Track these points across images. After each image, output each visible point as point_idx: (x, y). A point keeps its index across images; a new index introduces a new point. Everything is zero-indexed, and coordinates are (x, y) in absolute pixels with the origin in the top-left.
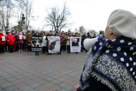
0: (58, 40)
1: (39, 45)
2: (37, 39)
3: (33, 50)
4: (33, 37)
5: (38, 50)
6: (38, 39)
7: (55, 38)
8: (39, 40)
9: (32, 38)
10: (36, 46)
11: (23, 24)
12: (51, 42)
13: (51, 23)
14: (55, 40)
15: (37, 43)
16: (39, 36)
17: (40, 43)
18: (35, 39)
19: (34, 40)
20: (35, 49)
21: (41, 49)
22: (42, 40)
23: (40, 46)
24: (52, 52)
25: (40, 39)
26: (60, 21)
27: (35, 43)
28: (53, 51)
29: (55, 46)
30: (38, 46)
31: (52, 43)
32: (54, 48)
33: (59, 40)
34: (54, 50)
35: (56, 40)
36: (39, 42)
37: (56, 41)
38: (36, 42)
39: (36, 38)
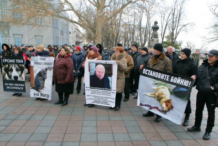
0: (50, 69)
2: (12, 63)
3: (8, 86)
4: (6, 60)
5: (17, 88)
6: (16, 63)
9: (4, 60)
12: (38, 72)
17: (20, 72)
18: (8, 64)
19: (7, 65)
20: (10, 84)
21: (22, 85)
22: (23, 65)
25: (18, 64)
27: (9, 73)
28: (42, 95)
30: (16, 78)
31: (40, 74)
32: (43, 87)
34: (43, 91)
36: (17, 70)
37: (46, 69)
38: (12, 70)
39: (12, 61)
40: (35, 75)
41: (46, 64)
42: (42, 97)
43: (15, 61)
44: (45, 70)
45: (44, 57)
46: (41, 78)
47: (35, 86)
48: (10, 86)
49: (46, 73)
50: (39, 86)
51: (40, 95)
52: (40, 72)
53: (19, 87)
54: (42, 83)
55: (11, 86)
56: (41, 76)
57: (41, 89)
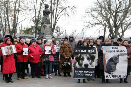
0: (122, 55)
1: (88, 65)
2: (84, 53)
3: (78, 73)
4: (78, 50)
5: (86, 75)
6: (87, 53)
7: (116, 50)
8: (88, 55)
9: (76, 51)
10: (83, 66)
11: (45, 24)
13: (101, 19)
14: (116, 54)
15: (86, 61)
16: (87, 48)
17: (91, 61)
18: (80, 53)
19: (79, 55)
20: (81, 72)
21: (91, 72)
22: (94, 55)
23: (90, 67)
24: (111, 78)
25: (90, 54)
26: (121, 15)
27: (80, 61)
28: (113, 76)
29: (117, 65)
30: (86, 66)
32: (115, 69)
33: (126, 54)
34: (114, 73)
35: (119, 53)
36: (88, 59)
37: (119, 55)
38: (83, 59)
39: (83, 51)
40: (107, 61)
41: (118, 51)
42: (114, 78)
43: (87, 51)
44: (117, 57)
45: (117, 47)
46: (113, 63)
47: (107, 70)
48: (79, 73)
49: (118, 59)
50: (111, 69)
51: (111, 76)
52: (111, 59)
53: (89, 74)
54: (113, 67)
55: (81, 73)
56: (113, 61)
57: (112, 72)
